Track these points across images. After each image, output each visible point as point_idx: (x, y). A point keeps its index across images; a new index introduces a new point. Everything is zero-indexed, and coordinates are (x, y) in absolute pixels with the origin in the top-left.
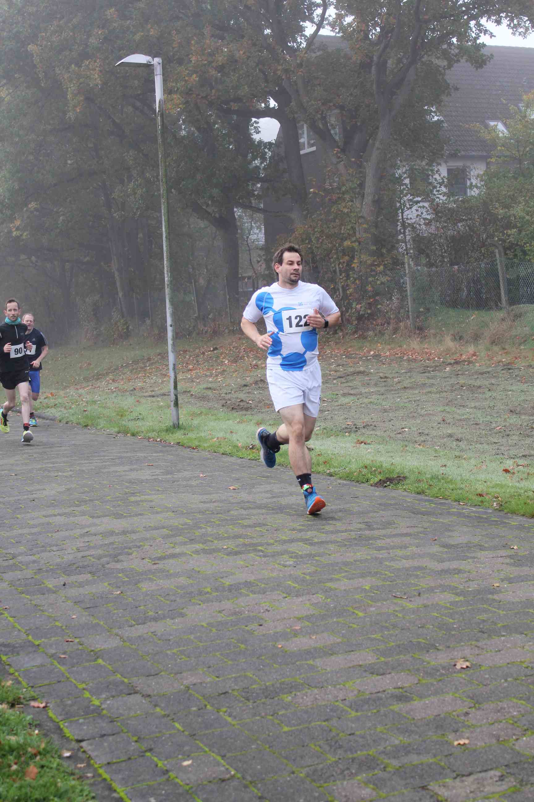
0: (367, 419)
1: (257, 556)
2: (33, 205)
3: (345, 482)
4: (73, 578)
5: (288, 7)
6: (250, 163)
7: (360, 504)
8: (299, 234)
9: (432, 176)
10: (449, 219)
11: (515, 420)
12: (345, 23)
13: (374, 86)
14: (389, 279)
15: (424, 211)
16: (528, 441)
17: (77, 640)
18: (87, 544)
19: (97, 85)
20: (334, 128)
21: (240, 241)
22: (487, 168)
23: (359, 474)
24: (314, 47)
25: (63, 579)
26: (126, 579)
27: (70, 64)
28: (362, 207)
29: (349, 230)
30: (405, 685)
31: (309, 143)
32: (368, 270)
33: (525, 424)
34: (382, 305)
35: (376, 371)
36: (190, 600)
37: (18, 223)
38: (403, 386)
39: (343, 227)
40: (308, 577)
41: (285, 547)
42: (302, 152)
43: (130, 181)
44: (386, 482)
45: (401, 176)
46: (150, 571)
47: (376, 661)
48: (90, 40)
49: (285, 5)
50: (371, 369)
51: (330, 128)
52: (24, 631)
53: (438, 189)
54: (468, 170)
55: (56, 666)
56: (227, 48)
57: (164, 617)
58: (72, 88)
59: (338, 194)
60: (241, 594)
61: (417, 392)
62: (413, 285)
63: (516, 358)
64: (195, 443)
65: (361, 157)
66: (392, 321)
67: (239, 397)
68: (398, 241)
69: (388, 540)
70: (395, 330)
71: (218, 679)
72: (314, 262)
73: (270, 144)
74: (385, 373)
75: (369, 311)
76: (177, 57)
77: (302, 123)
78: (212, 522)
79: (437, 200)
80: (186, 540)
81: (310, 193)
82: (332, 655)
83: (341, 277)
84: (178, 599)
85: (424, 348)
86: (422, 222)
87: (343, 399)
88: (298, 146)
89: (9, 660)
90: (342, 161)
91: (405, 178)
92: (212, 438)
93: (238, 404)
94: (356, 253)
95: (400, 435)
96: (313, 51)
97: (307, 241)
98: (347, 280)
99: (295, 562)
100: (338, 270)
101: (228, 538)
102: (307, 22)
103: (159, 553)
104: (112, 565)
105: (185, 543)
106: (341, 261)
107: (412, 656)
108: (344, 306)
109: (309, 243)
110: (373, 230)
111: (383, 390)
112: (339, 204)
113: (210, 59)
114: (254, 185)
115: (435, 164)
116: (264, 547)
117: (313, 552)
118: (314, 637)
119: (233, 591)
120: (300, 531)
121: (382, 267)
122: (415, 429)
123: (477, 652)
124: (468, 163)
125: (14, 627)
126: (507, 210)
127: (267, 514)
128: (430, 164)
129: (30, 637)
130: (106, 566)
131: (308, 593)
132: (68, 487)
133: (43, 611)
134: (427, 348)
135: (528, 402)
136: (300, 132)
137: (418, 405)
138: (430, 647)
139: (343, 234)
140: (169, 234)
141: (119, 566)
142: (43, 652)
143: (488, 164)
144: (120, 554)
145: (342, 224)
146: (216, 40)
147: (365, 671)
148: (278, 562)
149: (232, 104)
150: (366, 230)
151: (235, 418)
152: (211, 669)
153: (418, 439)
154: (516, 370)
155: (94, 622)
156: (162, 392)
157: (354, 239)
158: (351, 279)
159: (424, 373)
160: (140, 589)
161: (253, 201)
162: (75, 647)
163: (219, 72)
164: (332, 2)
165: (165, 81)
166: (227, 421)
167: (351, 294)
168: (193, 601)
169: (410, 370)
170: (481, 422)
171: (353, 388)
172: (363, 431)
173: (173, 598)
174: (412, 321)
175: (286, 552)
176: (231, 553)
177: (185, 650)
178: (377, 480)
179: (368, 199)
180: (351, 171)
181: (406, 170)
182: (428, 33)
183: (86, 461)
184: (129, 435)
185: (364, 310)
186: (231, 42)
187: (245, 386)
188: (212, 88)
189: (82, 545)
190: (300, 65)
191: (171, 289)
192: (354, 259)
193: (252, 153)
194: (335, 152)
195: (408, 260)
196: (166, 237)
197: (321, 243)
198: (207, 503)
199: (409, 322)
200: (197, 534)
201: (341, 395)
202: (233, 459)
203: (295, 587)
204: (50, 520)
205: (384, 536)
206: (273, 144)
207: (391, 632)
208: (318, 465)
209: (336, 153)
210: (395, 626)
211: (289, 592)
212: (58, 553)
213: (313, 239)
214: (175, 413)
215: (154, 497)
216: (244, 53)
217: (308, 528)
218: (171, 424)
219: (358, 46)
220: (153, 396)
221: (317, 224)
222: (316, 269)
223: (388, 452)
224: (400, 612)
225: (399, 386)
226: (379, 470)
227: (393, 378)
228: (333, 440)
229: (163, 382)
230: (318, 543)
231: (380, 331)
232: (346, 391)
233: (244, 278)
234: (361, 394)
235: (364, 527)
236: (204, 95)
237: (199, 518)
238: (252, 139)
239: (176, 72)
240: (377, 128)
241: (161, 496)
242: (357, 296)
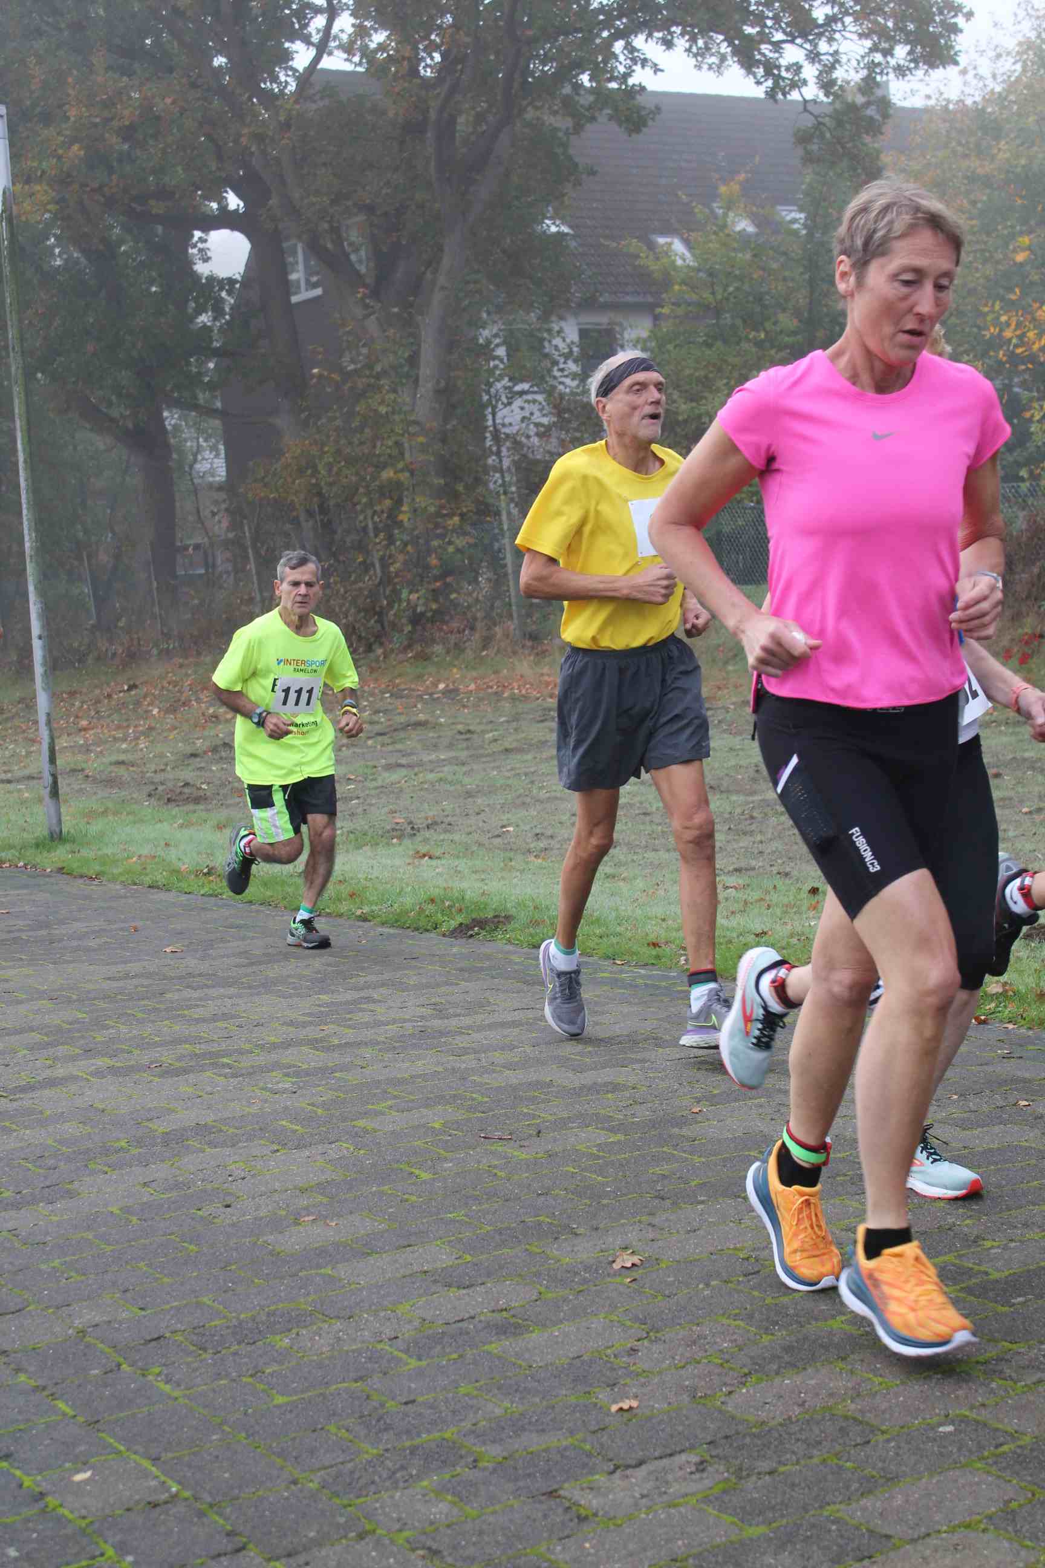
0: (432, 812)
1: (220, 1075)
3: (392, 931)
5: (259, 12)
6: (192, 319)
7: (421, 971)
8: (293, 458)
9: (550, 342)
10: (584, 424)
11: (718, 803)
12: (373, 46)
13: (432, 168)
14: (472, 541)
15: (535, 408)
16: (745, 841)
20: (356, 250)
21: (175, 476)
22: (655, 325)
23: (419, 914)
24: (312, 91)
28: (414, 404)
29: (390, 447)
30: (513, 1304)
31: (308, 281)
32: (431, 526)
33: (738, 810)
34: (459, 593)
35: (450, 721)
36: (86, 1166)
38: (501, 749)
39: (379, 444)
40: (320, 1111)
41: (274, 1057)
42: (294, 299)
44: (472, 929)
45: (488, 342)
47: (456, 1262)
49: (251, 9)
50: (440, 717)
51: (349, 250)
53: (562, 366)
54: (617, 329)
56: (139, 91)
57: (34, 1201)
59: (367, 377)
60: (188, 1147)
61: (529, 757)
63: (719, 688)
64: (94, 869)
65: (410, 305)
66: (479, 625)
67: (182, 778)
68: (486, 470)
69: (476, 1036)
70: (487, 641)
71: (143, 1313)
72: (323, 509)
73: (231, 281)
74: (468, 725)
75: (434, 606)
76: (38, 109)
78: (129, 1015)
79: (561, 387)
80: (77, 1051)
81: (313, 376)
82: (368, 1255)
83: (377, 540)
84: (61, 1165)
85: (542, 675)
86: (532, 430)
87: (386, 775)
88: (287, 287)
90: (373, 313)
91: (497, 345)
92: (129, 858)
93: (178, 791)
94: (406, 493)
95: (499, 840)
96: (311, 99)
97: (309, 472)
98: (387, 547)
99: (293, 1083)
100: (370, 526)
102: (298, 43)
103: (24, 1079)
105: (73, 1058)
106: (377, 508)
107: (527, 1250)
108: (386, 598)
109: (312, 476)
110: (437, 448)
111: (463, 755)
112: (370, 397)
113: (106, 113)
114: (201, 364)
115: (554, 318)
116: (234, 1058)
117: (330, 1064)
118: (333, 1224)
119: (172, 1144)
120: (304, 1025)
121: (456, 519)
122: (527, 828)
123: (651, 1236)
124: (619, 318)
126: (694, 404)
127: (240, 996)
128: (545, 317)
131: (322, 1142)
134: (548, 675)
135: (742, 770)
136: (289, 259)
137: (532, 782)
138: (561, 1231)
139: (379, 456)
140: (30, 456)
143: (656, 318)
145: (376, 437)
146: (116, 76)
147: (435, 1282)
148: (261, 1085)
149: (152, 202)
150: (424, 447)
151: (174, 817)
152: (128, 1295)
153: (532, 846)
154: (719, 711)
156: (27, 772)
157: (400, 465)
158: (398, 543)
159: (542, 721)
161: (201, 396)
163: (125, 140)
164: (345, 4)
165: (15, 157)
166: (159, 825)
167: (397, 575)
168: (92, 1166)
169: (516, 718)
170: (654, 809)
171: (404, 754)
172: (427, 834)
173: (51, 1162)
174: (516, 621)
175: (276, 1066)
176: (167, 1072)
177: (76, 1261)
178: (454, 924)
179: (426, 388)
180: (391, 332)
181: (500, 330)
182: (534, 64)
185: (425, 604)
186: (147, 79)
187: (194, 755)
188: (111, 170)
190: (287, 126)
191: (37, 564)
192: (402, 505)
193: (196, 299)
194: (359, 296)
195: (508, 505)
196: (25, 462)
197: (337, 474)
198: (119, 979)
199: (512, 625)
200: (99, 1039)
201: (383, 767)
202: (171, 897)
203: (294, 1131)
205: (469, 1027)
206: (235, 281)
207: (485, 1206)
208: (340, 899)
209: (362, 299)
210: (491, 1195)
211: (282, 1140)
213: (320, 467)
214: (52, 811)
215: (10, 973)
216: (173, 103)
217: (320, 1019)
218: (46, 833)
219: (397, 90)
220: (9, 782)
221: (328, 437)
222: (327, 526)
223: (475, 872)
224: (501, 1170)
225: (496, 747)
226: (458, 904)
227: (483, 732)
228: (369, 854)
229: (29, 753)
230: (339, 1046)
231: (456, 644)
232: (392, 761)
233: (186, 548)
234: (421, 764)
235: (430, 1012)
236: (95, 185)
237: (104, 1010)
238: (195, 272)
239: (39, 139)
240: (441, 249)
241: (25, 971)
242: (409, 576)
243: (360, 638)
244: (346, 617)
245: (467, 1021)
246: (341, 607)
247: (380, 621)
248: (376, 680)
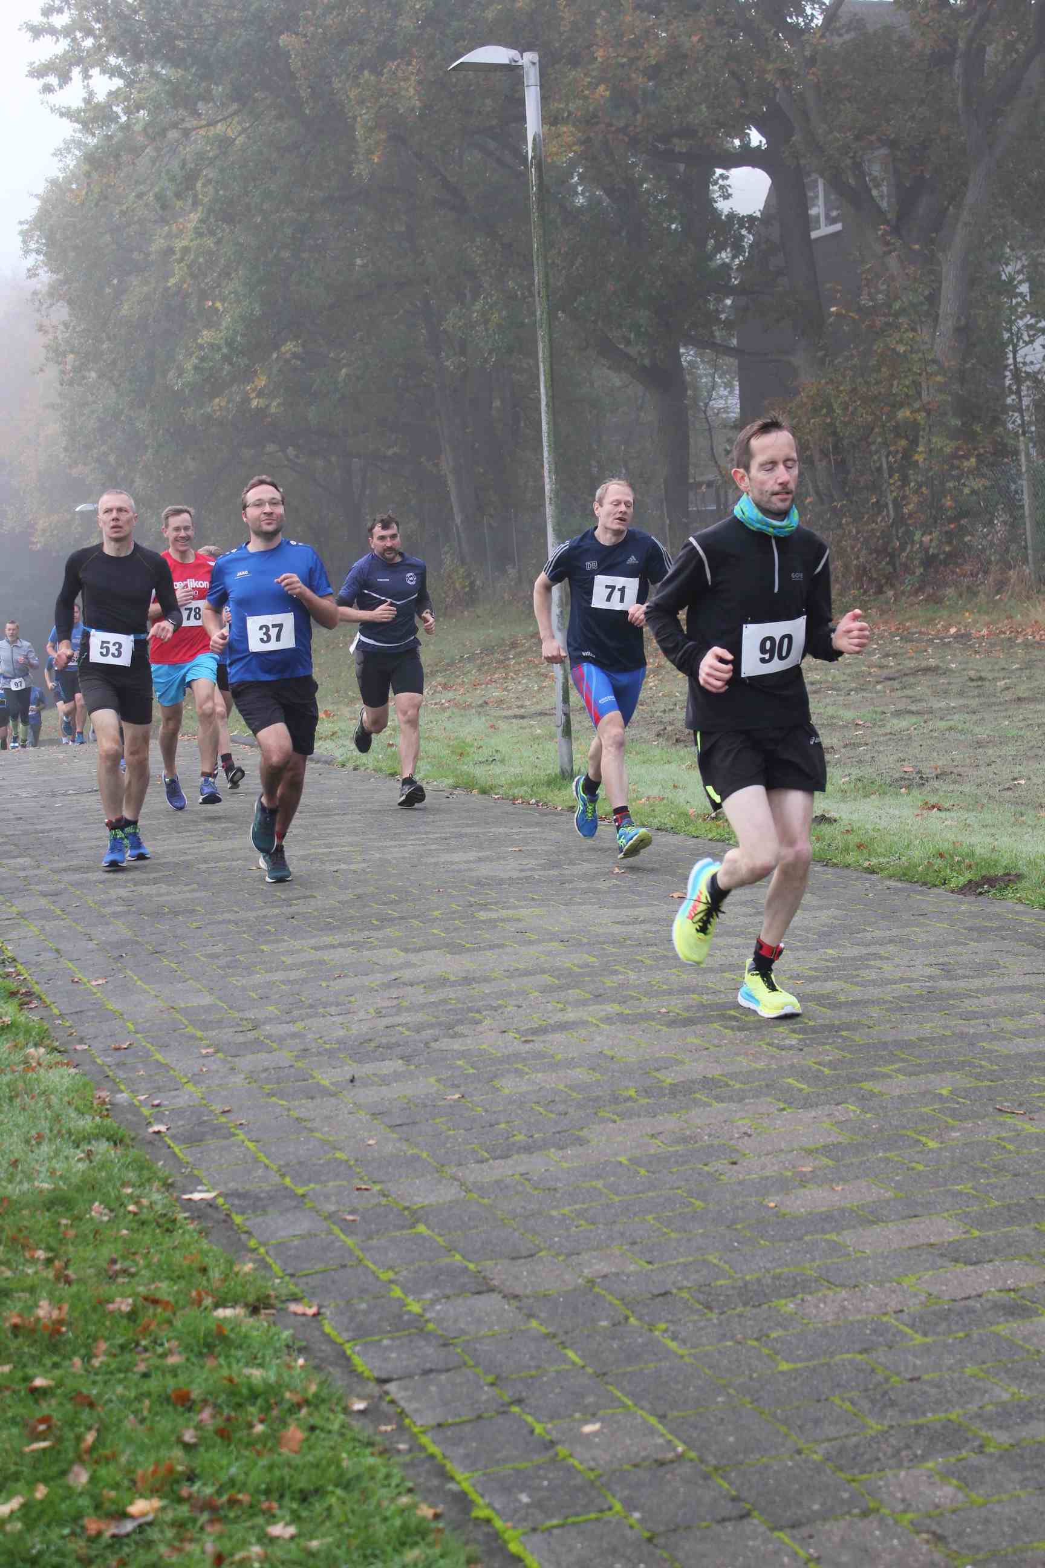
0: (943, 761)
1: (726, 1028)
2: (289, 347)
3: (899, 885)
4: (368, 1068)
6: (711, 257)
7: (929, 929)
8: (808, 396)
13: (960, 98)
14: (988, 483)
17: (377, 1187)
18: (395, 1002)
19: (413, 110)
20: (878, 186)
21: (690, 412)
23: (927, 869)
24: (838, 24)
25: (351, 1069)
26: (472, 1071)
27: (361, 68)
28: (933, 342)
29: (908, 387)
30: (1023, 1285)
31: (827, 217)
32: (946, 467)
34: (973, 536)
35: (961, 667)
36: (596, 1113)
37: (261, 382)
38: (1015, 697)
39: (895, 383)
40: (827, 1071)
42: (814, 235)
43: (475, 297)
44: (982, 886)
45: (1011, 279)
46: (516, 1056)
47: (964, 1236)
48: (399, 22)
50: (951, 661)
51: (871, 185)
52: (275, 1167)
55: (337, 1237)
56: (666, 31)
57: (544, 1145)
58: (364, 116)
59: (885, 315)
60: (695, 1100)
62: (1035, 495)
65: (932, 241)
66: (993, 568)
68: (1005, 409)
69: (985, 1000)
70: (1000, 586)
71: (650, 1267)
72: (838, 448)
73: (751, 218)
74: (980, 671)
75: (947, 549)
76: (568, 51)
77: (814, 176)
78: (638, 961)
80: (588, 996)
81: (831, 314)
82: (874, 1223)
83: (892, 481)
84: (571, 1111)
87: (895, 721)
88: (807, 223)
89: (248, 1223)
90: (895, 249)
91: (1021, 282)
92: (637, 798)
94: (922, 433)
95: (1009, 793)
96: (837, 32)
97: (825, 410)
98: (904, 486)
99: (800, 1040)
100: (885, 466)
101: (670, 992)
103: (536, 1022)
104: (445, 1043)
105: (584, 1003)
106: (892, 449)
107: (1036, 1228)
108: (899, 539)
109: (828, 414)
110: (956, 387)
111: (974, 703)
112: (890, 336)
113: (633, 54)
114: (719, 300)
117: (837, 1022)
118: (839, 1188)
119: (680, 1097)
120: (811, 980)
121: (973, 460)
122: (1040, 781)
125: (256, 1160)
129: (288, 1181)
130: (432, 1044)
131: (828, 1103)
132: (359, 891)
133: (311, 1130)
136: (810, 194)
139: (896, 395)
140: (552, 398)
141: (457, 1045)
142: (312, 1209)
144: (460, 1022)
145: (892, 376)
146: (645, 15)
147: (942, 1255)
148: (767, 1040)
149: (675, 140)
150: (942, 387)
151: (682, 759)
152: (636, 1248)
153: (1044, 800)
155: (410, 1152)
156: (539, 708)
157: (917, 405)
158: (913, 484)
160: (498, 1090)
161: (717, 334)
162: (374, 1201)
163: (650, 79)
165: (545, 99)
166: (667, 766)
167: (910, 515)
168: (601, 1114)
169: (1028, 665)
171: (914, 700)
172: (936, 784)
173: (561, 1108)
174: (1031, 566)
176: (675, 1022)
177: (586, 1210)
178: (962, 880)
179: (947, 325)
180: (911, 270)
181: (1023, 266)
183: (393, 843)
184: (475, 792)
185: (938, 547)
186: (675, 18)
188: (636, 110)
189: (386, 1003)
190: (812, 61)
191: (557, 507)
192: (918, 446)
193: (715, 237)
194: (880, 232)
195: (1027, 445)
196: (547, 405)
197: (852, 413)
198: (629, 924)
199: (1027, 570)
200: (609, 984)
201: (892, 713)
202: (677, 840)
203: (800, 1090)
204: (325, 955)
205: (978, 991)
206: (756, 218)
207: (994, 1180)
208: (847, 850)
209: (883, 235)
210: (999, 1168)
211: (790, 1098)
212: (338, 1019)
213: (835, 406)
214: (564, 749)
215: (524, 912)
216: (701, 39)
217: (827, 974)
218: (558, 770)
219: (927, 20)
220: (523, 717)
221: (844, 377)
222: (841, 465)
223: (985, 826)
224: (1011, 1141)
225: (1008, 696)
226: (967, 862)
227: (995, 679)
228: (877, 803)
229: (541, 689)
230: (846, 1003)
231: (968, 587)
232: (901, 706)
233: (700, 485)
234: (931, 711)
235: (938, 972)
236: (621, 124)
237: (612, 954)
238: (716, 209)
239: (566, 81)
240: (965, 184)
241: (537, 911)
242: (923, 517)
243: (871, 580)
244: (858, 558)
245: (976, 983)
246: (853, 548)
247: (892, 563)
248: (886, 622)
